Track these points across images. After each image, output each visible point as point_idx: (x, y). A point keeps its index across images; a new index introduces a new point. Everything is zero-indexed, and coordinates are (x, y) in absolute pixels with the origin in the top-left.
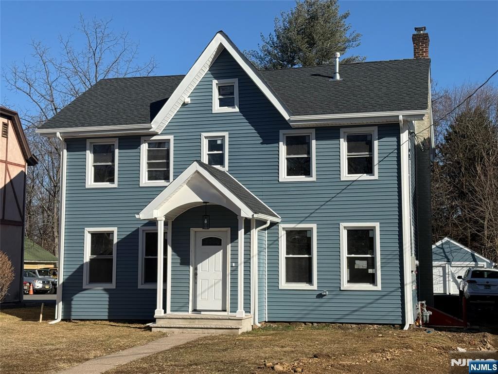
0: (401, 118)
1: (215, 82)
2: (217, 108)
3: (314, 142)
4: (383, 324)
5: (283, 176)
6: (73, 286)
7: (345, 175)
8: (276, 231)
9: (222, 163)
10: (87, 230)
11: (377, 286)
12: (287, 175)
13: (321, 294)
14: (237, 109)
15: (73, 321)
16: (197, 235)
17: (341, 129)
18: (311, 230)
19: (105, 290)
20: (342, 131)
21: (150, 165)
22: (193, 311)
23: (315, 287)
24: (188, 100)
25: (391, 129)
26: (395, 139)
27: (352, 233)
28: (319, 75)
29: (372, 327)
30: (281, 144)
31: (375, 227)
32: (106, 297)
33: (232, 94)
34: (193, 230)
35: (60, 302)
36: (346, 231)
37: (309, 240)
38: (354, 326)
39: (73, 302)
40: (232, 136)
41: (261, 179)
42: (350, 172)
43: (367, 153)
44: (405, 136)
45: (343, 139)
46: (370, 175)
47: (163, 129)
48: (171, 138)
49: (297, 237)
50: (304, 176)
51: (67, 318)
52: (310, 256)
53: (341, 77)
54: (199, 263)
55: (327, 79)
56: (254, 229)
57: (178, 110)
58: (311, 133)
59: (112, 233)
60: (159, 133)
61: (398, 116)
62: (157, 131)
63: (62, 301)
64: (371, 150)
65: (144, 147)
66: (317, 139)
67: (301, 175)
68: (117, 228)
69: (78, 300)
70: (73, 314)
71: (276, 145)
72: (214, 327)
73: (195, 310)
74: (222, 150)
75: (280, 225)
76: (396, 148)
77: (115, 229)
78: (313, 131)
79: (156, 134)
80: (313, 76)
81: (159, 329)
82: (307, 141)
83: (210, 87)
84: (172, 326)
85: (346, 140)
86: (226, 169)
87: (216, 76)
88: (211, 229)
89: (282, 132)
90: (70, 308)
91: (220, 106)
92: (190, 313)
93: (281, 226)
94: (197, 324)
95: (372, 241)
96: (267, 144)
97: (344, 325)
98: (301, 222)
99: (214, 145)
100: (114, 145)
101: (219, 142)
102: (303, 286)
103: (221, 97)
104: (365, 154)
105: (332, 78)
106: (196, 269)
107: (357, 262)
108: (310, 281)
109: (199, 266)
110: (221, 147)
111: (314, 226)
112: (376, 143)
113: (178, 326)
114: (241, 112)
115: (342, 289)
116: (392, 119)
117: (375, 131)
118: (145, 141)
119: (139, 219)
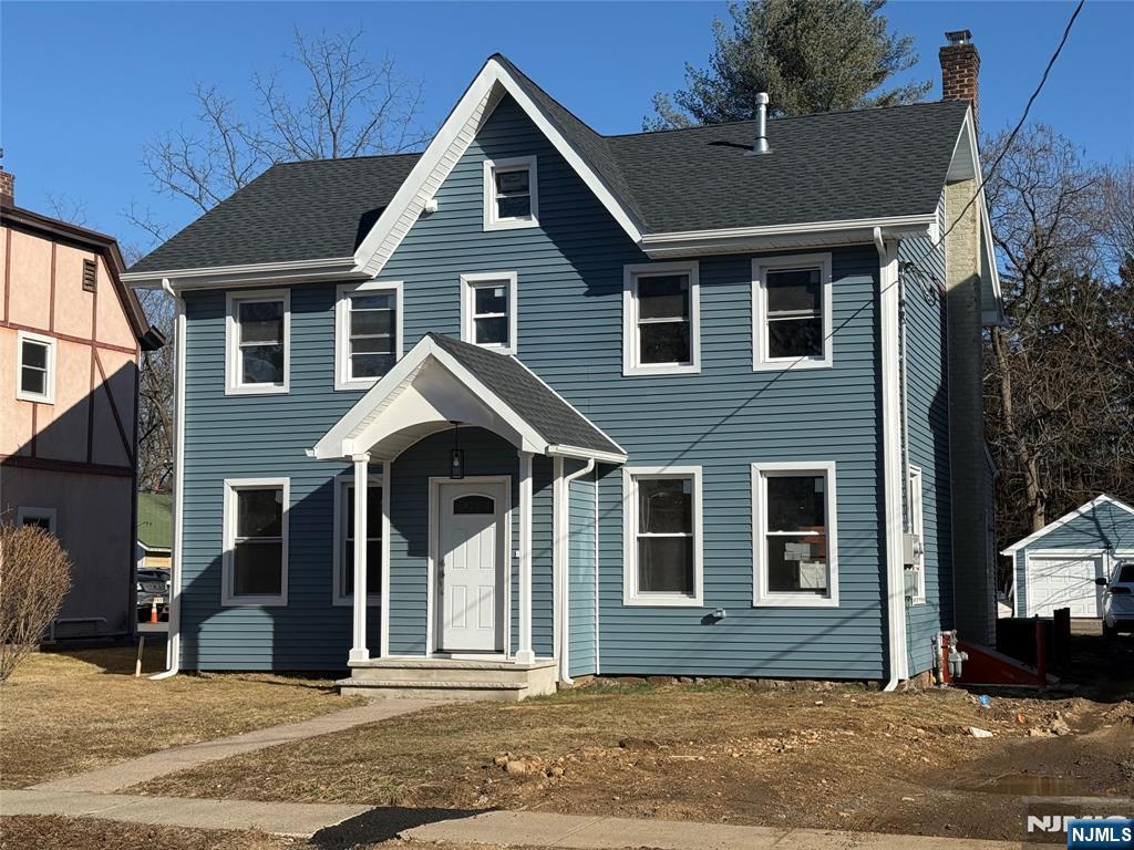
0: (877, 232)
1: (488, 164)
2: (493, 219)
3: (696, 290)
4: (844, 680)
5: (633, 363)
6: (200, 603)
7: (762, 359)
8: (617, 482)
9: (503, 338)
10: (229, 482)
11: (829, 597)
12: (642, 362)
13: (711, 616)
14: (534, 223)
15: (203, 674)
16: (442, 491)
17: (753, 260)
18: (690, 478)
19: (266, 609)
20: (756, 263)
21: (355, 344)
22: (434, 653)
23: (698, 600)
24: (433, 205)
25: (860, 259)
26: (869, 279)
27: (777, 484)
28: (728, 144)
29: (820, 686)
30: (627, 294)
31: (826, 471)
32: (266, 625)
33: (526, 188)
34: (433, 482)
35: (175, 634)
36: (766, 480)
37: (688, 500)
38: (782, 683)
39: (201, 635)
40: (524, 279)
41: (585, 370)
42: (774, 353)
43: (811, 311)
44: (889, 273)
45: (758, 282)
46: (816, 359)
47: (382, 266)
48: (398, 285)
49: (661, 494)
50: (677, 364)
51: (189, 669)
52: (689, 535)
53: (770, 147)
54: (447, 552)
55: (740, 151)
56: (561, 478)
57: (411, 226)
58: (691, 270)
59: (280, 489)
60: (374, 277)
61: (872, 229)
62: (368, 272)
63: (180, 632)
64: (818, 305)
65: (344, 307)
66: (702, 284)
67: (671, 361)
68: (288, 479)
69: (213, 631)
70: (201, 658)
71: (617, 297)
72: (467, 685)
73: (439, 651)
74: (504, 311)
75: (624, 468)
76: (872, 298)
77: (285, 482)
78: (695, 267)
79: (368, 279)
80: (712, 147)
81: (355, 690)
82: (682, 288)
83: (478, 174)
84: (382, 683)
85: (765, 284)
86: (512, 350)
87: (490, 150)
88: (466, 479)
89: (628, 269)
90: (196, 647)
91: (501, 216)
92: (428, 658)
93: (628, 471)
94: (435, 679)
95: (820, 500)
96: (597, 295)
97: (760, 681)
98: (672, 462)
99: (489, 299)
100: (282, 303)
101: (498, 293)
102: (676, 599)
103: (501, 196)
104: (806, 313)
105: (751, 148)
106: (440, 564)
107: (789, 546)
108: (689, 589)
109: (448, 558)
110: (502, 304)
111: (697, 471)
112: (828, 289)
113: (393, 683)
114: (542, 226)
115: (755, 605)
116: (861, 237)
117: (825, 263)
118: (345, 293)
119: (314, 461)
